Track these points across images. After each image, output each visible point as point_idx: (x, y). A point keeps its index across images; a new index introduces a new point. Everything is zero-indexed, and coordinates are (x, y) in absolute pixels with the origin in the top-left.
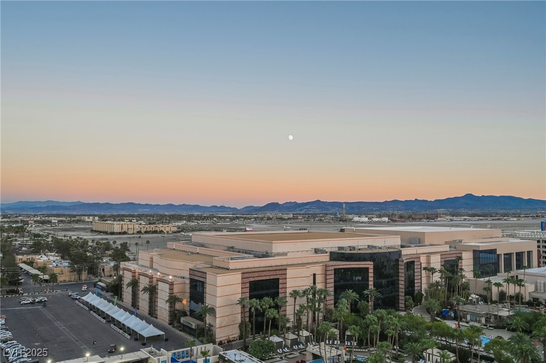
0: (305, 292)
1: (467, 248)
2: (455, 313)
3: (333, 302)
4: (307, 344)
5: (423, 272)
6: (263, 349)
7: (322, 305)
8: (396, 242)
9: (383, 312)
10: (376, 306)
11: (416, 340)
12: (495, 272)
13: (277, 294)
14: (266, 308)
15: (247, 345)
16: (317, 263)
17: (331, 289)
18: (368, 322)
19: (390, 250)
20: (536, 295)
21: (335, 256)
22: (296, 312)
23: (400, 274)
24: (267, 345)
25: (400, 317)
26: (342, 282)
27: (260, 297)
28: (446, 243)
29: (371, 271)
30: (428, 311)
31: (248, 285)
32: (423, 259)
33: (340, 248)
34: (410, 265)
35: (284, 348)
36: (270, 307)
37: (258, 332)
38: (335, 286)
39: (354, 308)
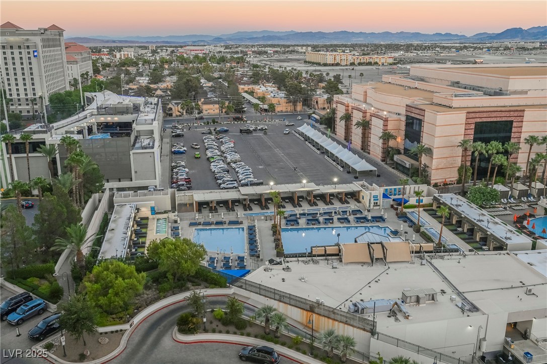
0: (545, 139)
6: (484, 196)
13: (509, 138)
14: (493, 154)
15: (465, 190)
22: (530, 160)
24: (489, 193)
27: (487, 141)
31: (473, 126)
35: (510, 199)
36: (498, 153)
37: (479, 178)
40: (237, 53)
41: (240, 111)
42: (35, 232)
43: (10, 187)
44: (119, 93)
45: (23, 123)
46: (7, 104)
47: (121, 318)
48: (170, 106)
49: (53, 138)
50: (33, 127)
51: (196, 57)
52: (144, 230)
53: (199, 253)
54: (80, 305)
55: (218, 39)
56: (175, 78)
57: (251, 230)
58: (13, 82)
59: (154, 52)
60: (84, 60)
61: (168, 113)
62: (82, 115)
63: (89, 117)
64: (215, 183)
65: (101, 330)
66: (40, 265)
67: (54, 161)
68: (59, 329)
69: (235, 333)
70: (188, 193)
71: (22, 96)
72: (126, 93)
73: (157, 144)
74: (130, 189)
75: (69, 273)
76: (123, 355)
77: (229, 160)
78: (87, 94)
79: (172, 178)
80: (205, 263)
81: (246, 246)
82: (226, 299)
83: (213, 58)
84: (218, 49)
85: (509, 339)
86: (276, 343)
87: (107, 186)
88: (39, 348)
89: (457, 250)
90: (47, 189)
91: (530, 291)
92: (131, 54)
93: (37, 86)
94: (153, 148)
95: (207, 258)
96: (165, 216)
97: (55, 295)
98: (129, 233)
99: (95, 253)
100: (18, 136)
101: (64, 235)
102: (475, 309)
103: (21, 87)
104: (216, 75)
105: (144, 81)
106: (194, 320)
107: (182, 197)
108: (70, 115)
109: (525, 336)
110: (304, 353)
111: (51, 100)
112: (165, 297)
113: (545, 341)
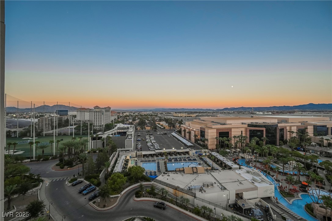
0: (238, 137)
1: (310, 125)
2: (304, 149)
3: (249, 140)
4: (239, 153)
5: (288, 133)
6: (224, 153)
7: (245, 141)
8: (276, 121)
9: (270, 146)
10: (266, 144)
11: (285, 157)
12: (326, 134)
13: (228, 136)
15: (218, 151)
16: (243, 127)
17: (248, 136)
18: (263, 149)
19: (273, 124)
21: (249, 125)
22: (235, 143)
23: (277, 133)
25: (277, 148)
26: (252, 134)
27: (223, 137)
28: (299, 122)
29: (265, 131)
30: (290, 147)
31: (218, 133)
32: (288, 128)
33: (252, 123)
35: (231, 154)
36: (226, 140)
37: (222, 148)
38: (250, 135)
39: (257, 143)
40: (155, 114)
41: (156, 129)
42: (95, 164)
43: (90, 150)
44: (124, 124)
45: (97, 132)
46: (93, 127)
47: (118, 192)
48: (137, 127)
49: (104, 136)
50: (99, 133)
51: (145, 114)
52: (127, 163)
53: (143, 170)
54: (106, 188)
55: (150, 110)
56: (139, 120)
57: (158, 163)
58: (96, 121)
59: (134, 113)
60: (115, 115)
61: (136, 129)
62: (113, 130)
63: (115, 130)
64: (148, 149)
65: (111, 196)
66: (95, 174)
67: (104, 142)
68: (98, 196)
69: (153, 197)
70: (141, 152)
71: (98, 125)
72: (126, 124)
73: (133, 138)
74: (124, 151)
75: (104, 177)
76: (117, 205)
77: (152, 142)
78: (115, 124)
79: (136, 147)
80: (144, 174)
81: (157, 168)
82: (150, 186)
83: (149, 115)
84: (151, 113)
85: (237, 199)
86: (165, 201)
87: (118, 150)
88: (91, 203)
89: (218, 170)
90: (101, 151)
91: (241, 183)
92: (128, 114)
93: (102, 122)
94: (132, 139)
95: (145, 172)
96: (134, 159)
97: (99, 184)
98: (123, 164)
99: (112, 170)
100: (95, 136)
101: (104, 165)
102: (225, 189)
103: (98, 122)
104: (150, 119)
105: (131, 121)
106: (140, 193)
107: (139, 153)
108: (110, 130)
109: (241, 198)
110: (174, 204)
111: (105, 126)
112: (132, 185)
113: (248, 200)
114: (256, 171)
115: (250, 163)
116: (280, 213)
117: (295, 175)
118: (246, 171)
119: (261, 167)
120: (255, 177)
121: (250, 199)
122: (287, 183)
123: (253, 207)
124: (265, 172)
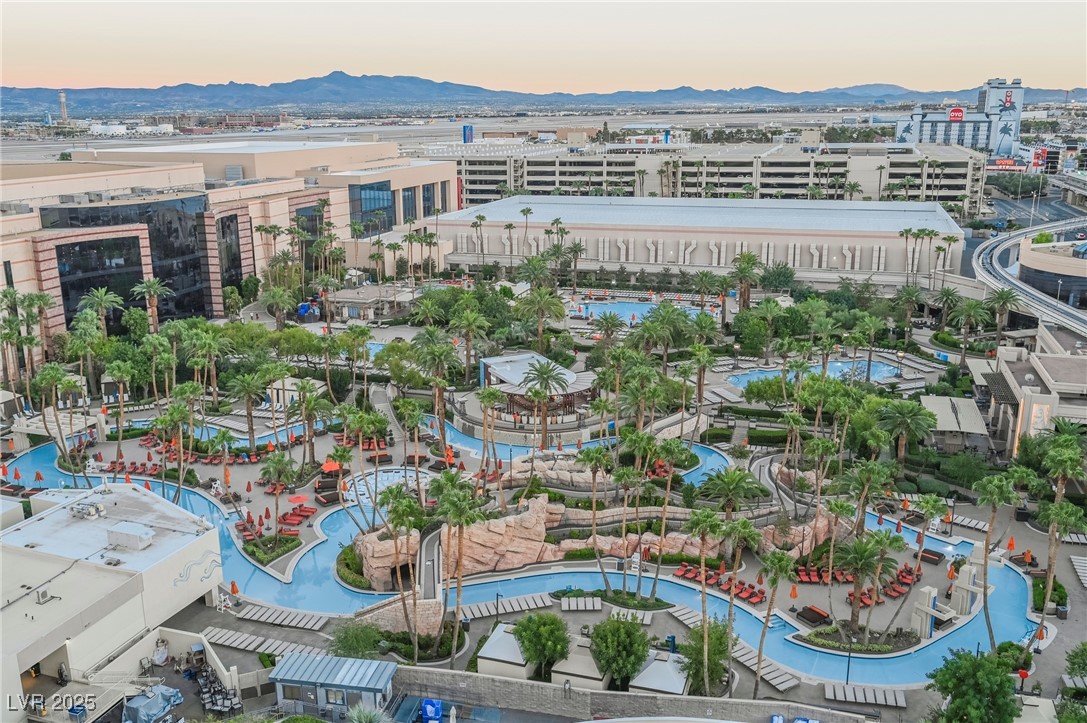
1: (337, 182)
2: (321, 306)
3: (62, 319)
4: (10, 417)
5: (256, 235)
7: (36, 330)
8: (191, 178)
9: (180, 324)
10: (163, 316)
11: (251, 370)
12: (389, 224)
17: (54, 292)
18: (150, 349)
19: (182, 196)
20: (455, 259)
21: (53, 218)
23: (209, 245)
25: (216, 331)
26: (80, 274)
28: (298, 174)
29: (145, 243)
30: (271, 311)
32: (254, 210)
33: (64, 198)
34: (228, 224)
38: (64, 286)
39: (116, 326)
91: (44, 594)
113: (99, 668)
114: (123, 489)
115: (85, 458)
116: (250, 648)
117: (298, 441)
118: (65, 515)
119: (150, 459)
120: (122, 528)
121: (110, 661)
122: (269, 494)
123: (132, 691)
124: (172, 476)
